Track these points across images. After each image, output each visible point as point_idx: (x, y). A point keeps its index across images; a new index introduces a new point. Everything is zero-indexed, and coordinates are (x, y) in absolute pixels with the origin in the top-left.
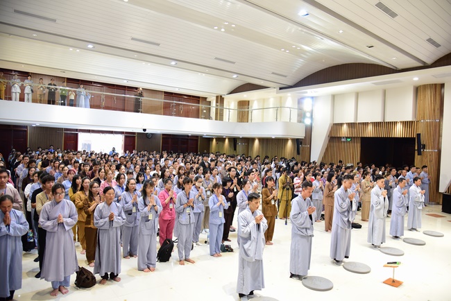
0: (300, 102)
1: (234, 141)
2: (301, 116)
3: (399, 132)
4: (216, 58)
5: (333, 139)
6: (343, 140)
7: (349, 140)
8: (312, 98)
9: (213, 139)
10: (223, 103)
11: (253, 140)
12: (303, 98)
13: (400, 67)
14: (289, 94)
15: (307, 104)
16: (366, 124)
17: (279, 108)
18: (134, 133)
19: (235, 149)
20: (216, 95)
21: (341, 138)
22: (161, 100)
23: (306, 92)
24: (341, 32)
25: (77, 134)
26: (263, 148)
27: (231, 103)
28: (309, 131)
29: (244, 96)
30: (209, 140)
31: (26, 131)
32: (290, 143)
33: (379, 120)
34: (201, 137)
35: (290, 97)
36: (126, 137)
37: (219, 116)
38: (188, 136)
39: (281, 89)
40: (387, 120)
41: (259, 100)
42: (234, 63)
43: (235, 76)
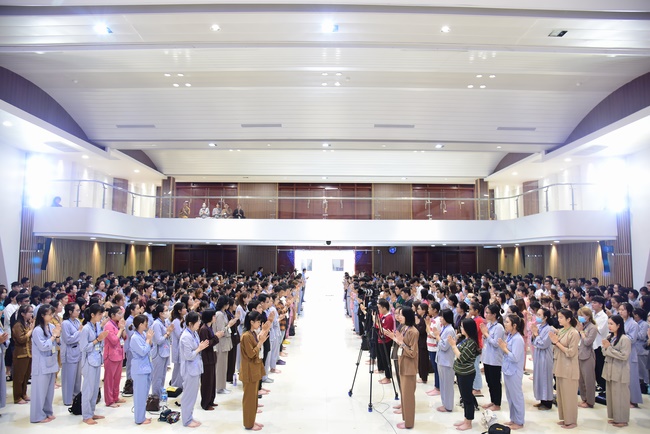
1: (522, 251)
9: (500, 249)
11: (548, 247)
18: (369, 248)
19: (525, 265)
20: (479, 179)
25: (293, 252)
26: (562, 261)
28: (625, 224)
30: (495, 251)
31: (235, 251)
34: (481, 247)
38: (458, 247)
39: (548, 151)
42: (413, 127)
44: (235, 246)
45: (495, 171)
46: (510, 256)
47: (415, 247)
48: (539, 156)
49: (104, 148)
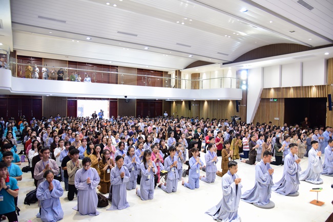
0: (238, 73)
1: (189, 103)
2: (239, 83)
3: (314, 93)
4: (177, 44)
5: (264, 100)
6: (271, 100)
7: (275, 100)
8: (247, 70)
9: (173, 102)
10: (181, 75)
11: (203, 102)
12: (240, 70)
13: (314, 46)
14: (230, 68)
15: (243, 75)
16: (288, 88)
17: (222, 79)
18: (116, 99)
19: (190, 109)
20: (175, 70)
21: (269, 99)
22: (135, 75)
23: (243, 66)
24: (271, 22)
25: (76, 101)
26: (210, 107)
27: (186, 75)
28: (245, 94)
29: (196, 70)
30: (170, 103)
31: (41, 100)
32: (231, 104)
33: (298, 85)
34: (165, 100)
35: (230, 70)
36: (111, 102)
37: (178, 85)
38: (155, 100)
39: (224, 64)
40: (304, 85)
41: (207, 73)
42: (190, 46)
43: (190, 56)
45: (186, 68)
46: (179, 105)
47: (137, 100)
48: (219, 65)
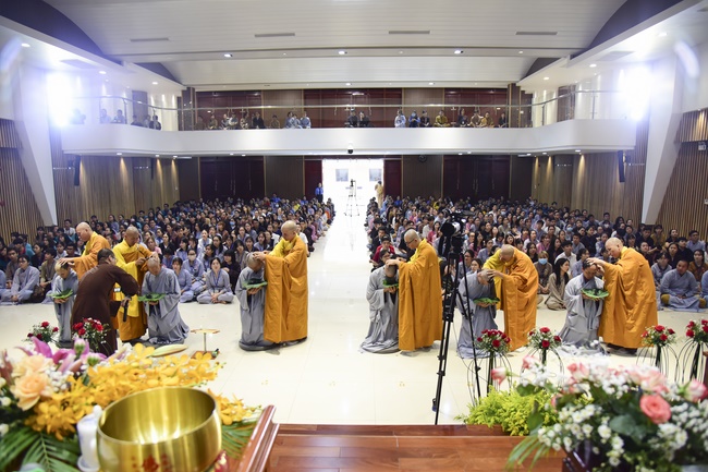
5: (686, 146)
6: (701, 147)
9: (535, 158)
11: (577, 157)
18: (399, 156)
21: (697, 143)
25: (320, 162)
38: (491, 156)
42: (428, 33)
44: (261, 157)
47: (446, 156)
48: (565, 61)
49: (120, 63)
